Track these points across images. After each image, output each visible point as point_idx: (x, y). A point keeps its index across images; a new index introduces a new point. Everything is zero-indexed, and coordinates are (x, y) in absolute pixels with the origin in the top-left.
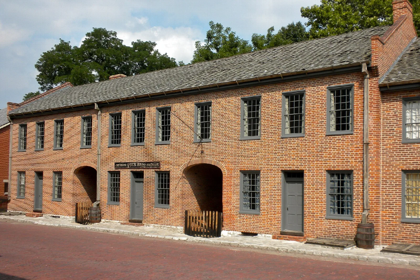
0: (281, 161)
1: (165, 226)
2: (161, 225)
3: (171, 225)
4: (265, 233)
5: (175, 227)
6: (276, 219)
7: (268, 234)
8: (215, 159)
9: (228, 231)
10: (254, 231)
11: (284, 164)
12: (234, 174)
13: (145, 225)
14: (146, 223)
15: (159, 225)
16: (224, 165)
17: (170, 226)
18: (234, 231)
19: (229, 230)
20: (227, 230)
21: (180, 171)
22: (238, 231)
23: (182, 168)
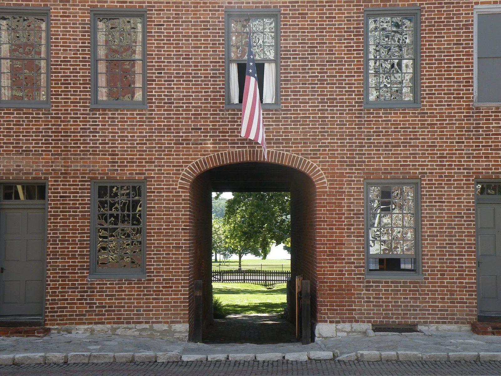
0: (474, 157)
1: (133, 325)
2: (115, 326)
3: (153, 322)
4: (437, 323)
5: (165, 327)
6: (466, 287)
7: (444, 323)
8: (293, 151)
9: (334, 325)
10: (408, 318)
11: (482, 165)
12: (350, 188)
13: (53, 331)
14: (58, 324)
15: (109, 326)
16: (319, 166)
17: (147, 326)
18: (351, 322)
19: (338, 322)
20: (331, 322)
21: (182, 179)
22: (364, 322)
23: (189, 173)
